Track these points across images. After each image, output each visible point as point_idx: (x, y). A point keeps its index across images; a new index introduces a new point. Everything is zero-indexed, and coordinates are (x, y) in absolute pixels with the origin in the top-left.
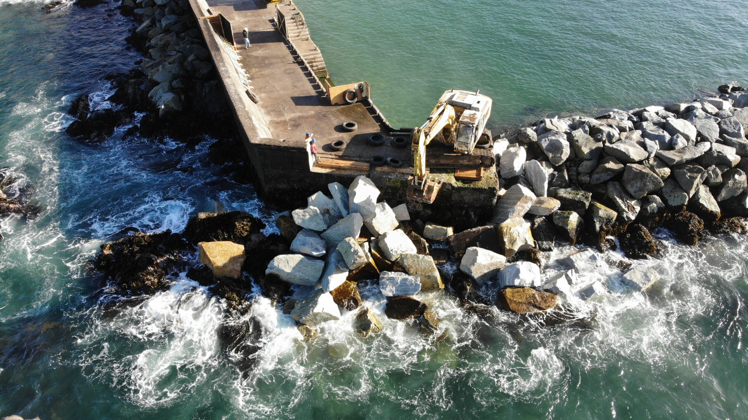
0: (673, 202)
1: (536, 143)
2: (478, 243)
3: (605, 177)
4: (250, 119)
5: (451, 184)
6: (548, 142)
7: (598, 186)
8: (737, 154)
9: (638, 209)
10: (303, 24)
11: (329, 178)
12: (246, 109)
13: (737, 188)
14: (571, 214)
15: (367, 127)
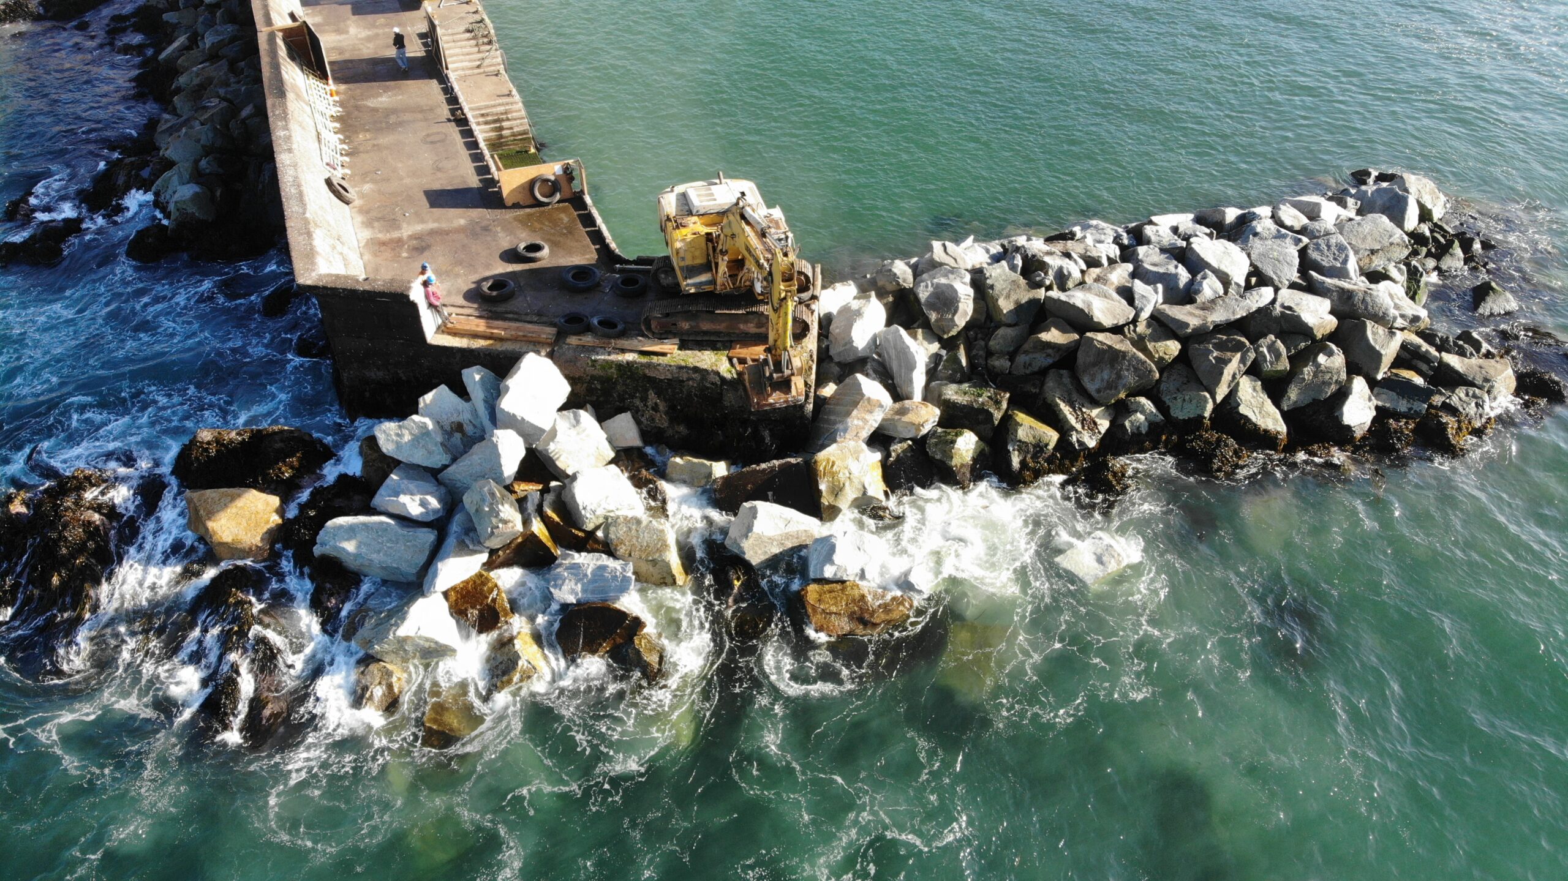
0: (1181, 412)
1: (911, 290)
2: (770, 494)
3: (1041, 360)
4: (309, 234)
5: (718, 373)
6: (930, 289)
7: (1026, 378)
8: (1332, 312)
9: (1104, 425)
10: (490, 43)
11: (469, 357)
12: (308, 215)
13: (1324, 383)
14: (961, 434)
15: (570, 252)
